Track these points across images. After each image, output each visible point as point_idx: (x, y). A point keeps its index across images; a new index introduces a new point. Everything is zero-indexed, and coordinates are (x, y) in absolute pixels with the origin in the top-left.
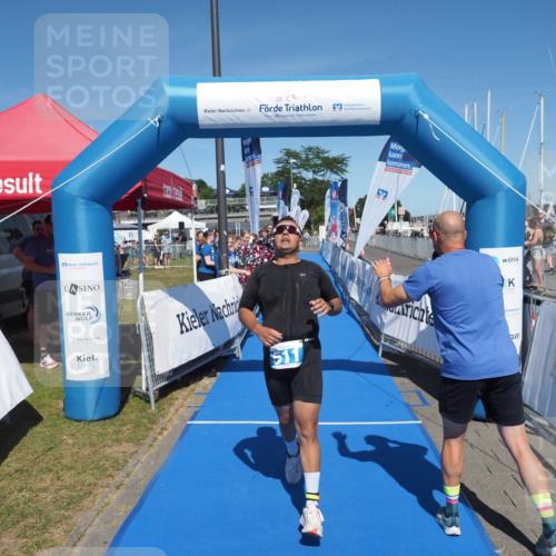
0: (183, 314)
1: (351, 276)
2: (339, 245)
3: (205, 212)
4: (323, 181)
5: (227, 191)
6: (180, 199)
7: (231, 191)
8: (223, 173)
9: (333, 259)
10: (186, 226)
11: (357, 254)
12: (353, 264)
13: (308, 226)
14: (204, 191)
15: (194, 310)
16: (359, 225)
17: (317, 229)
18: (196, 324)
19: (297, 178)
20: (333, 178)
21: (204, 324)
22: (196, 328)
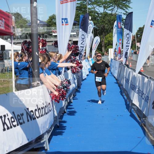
0: (5, 116)
1: (133, 87)
2: (124, 63)
3: (21, 37)
4: (111, 14)
5: (38, 22)
6: (3, 28)
7: (41, 22)
8: (36, 8)
9: (119, 74)
10: (6, 48)
11: (138, 70)
12: (134, 78)
13: (99, 48)
14: (20, 21)
15: (13, 113)
16: (139, 48)
17: (107, 51)
18: (15, 123)
19: (92, 12)
20: (120, 12)
21: (21, 124)
22: (15, 126)
